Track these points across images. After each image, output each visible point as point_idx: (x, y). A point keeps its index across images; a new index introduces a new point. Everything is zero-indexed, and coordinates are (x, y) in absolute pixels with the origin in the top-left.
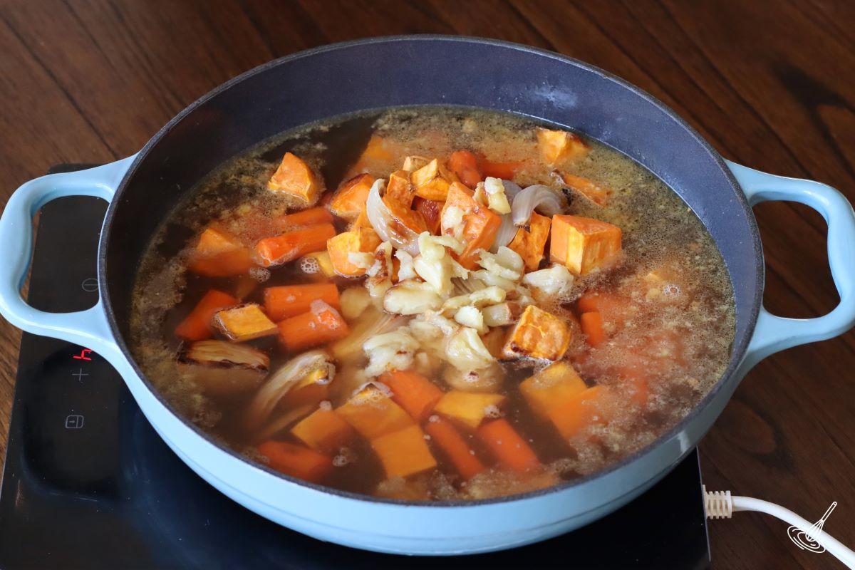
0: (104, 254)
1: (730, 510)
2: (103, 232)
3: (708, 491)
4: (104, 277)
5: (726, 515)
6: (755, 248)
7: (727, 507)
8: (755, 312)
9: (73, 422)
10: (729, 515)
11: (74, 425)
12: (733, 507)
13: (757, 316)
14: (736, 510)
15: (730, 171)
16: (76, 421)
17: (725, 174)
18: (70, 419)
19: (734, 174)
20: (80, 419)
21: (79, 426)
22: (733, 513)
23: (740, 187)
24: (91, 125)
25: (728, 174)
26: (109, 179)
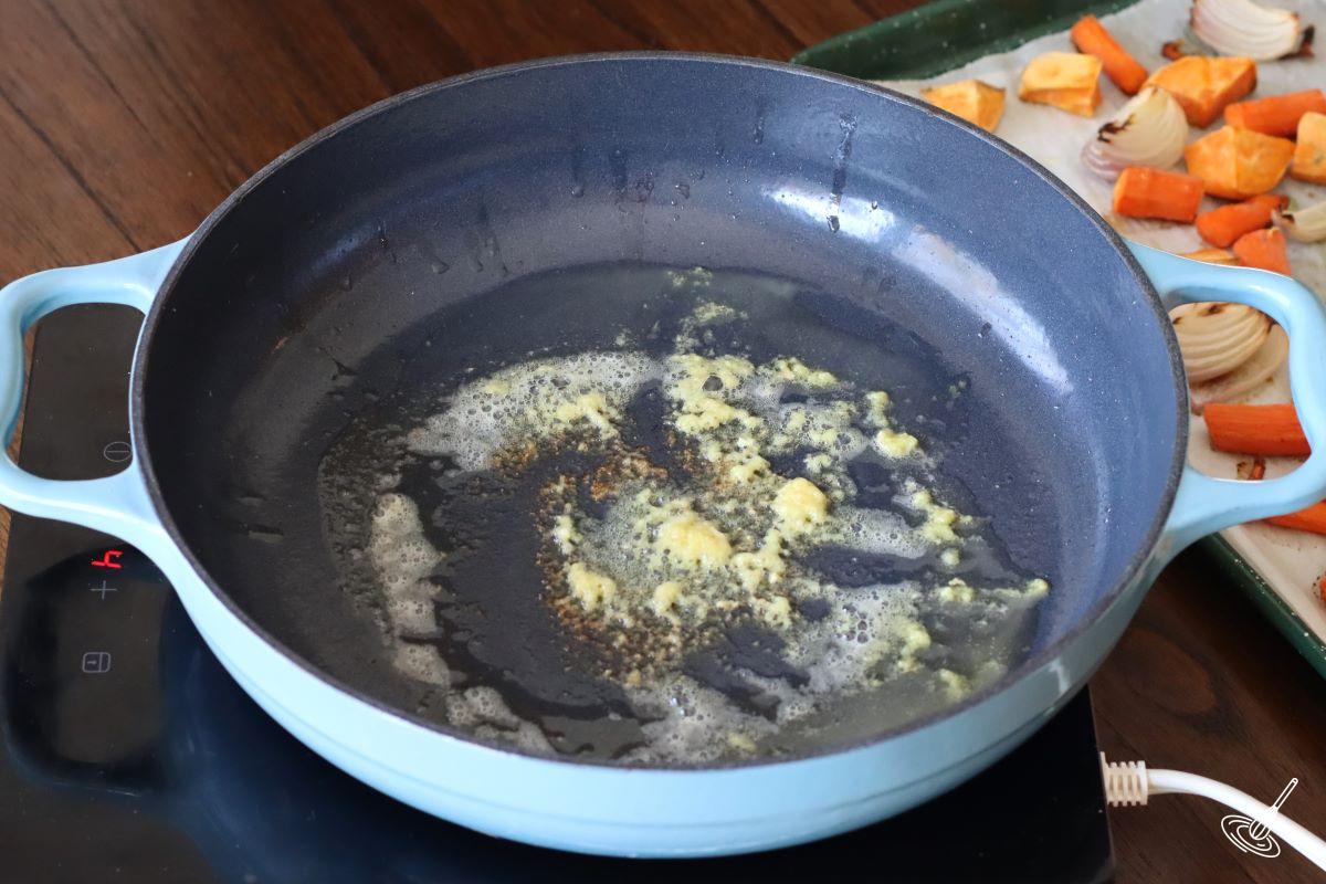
0: (140, 390)
1: (1145, 792)
2: (138, 356)
3: (1109, 762)
4: (140, 425)
5: (1138, 799)
6: (1175, 373)
7: (1139, 786)
8: (1177, 470)
9: (94, 663)
10: (1144, 802)
11: (95, 667)
12: (1150, 786)
13: (1179, 477)
14: (1155, 792)
15: (1132, 256)
16: (98, 663)
17: (1125, 260)
18: (89, 658)
19: (1140, 261)
20: (105, 658)
21: (104, 667)
22: (1149, 796)
23: (1149, 281)
24: (108, 214)
25: (1129, 260)
26: (145, 274)
